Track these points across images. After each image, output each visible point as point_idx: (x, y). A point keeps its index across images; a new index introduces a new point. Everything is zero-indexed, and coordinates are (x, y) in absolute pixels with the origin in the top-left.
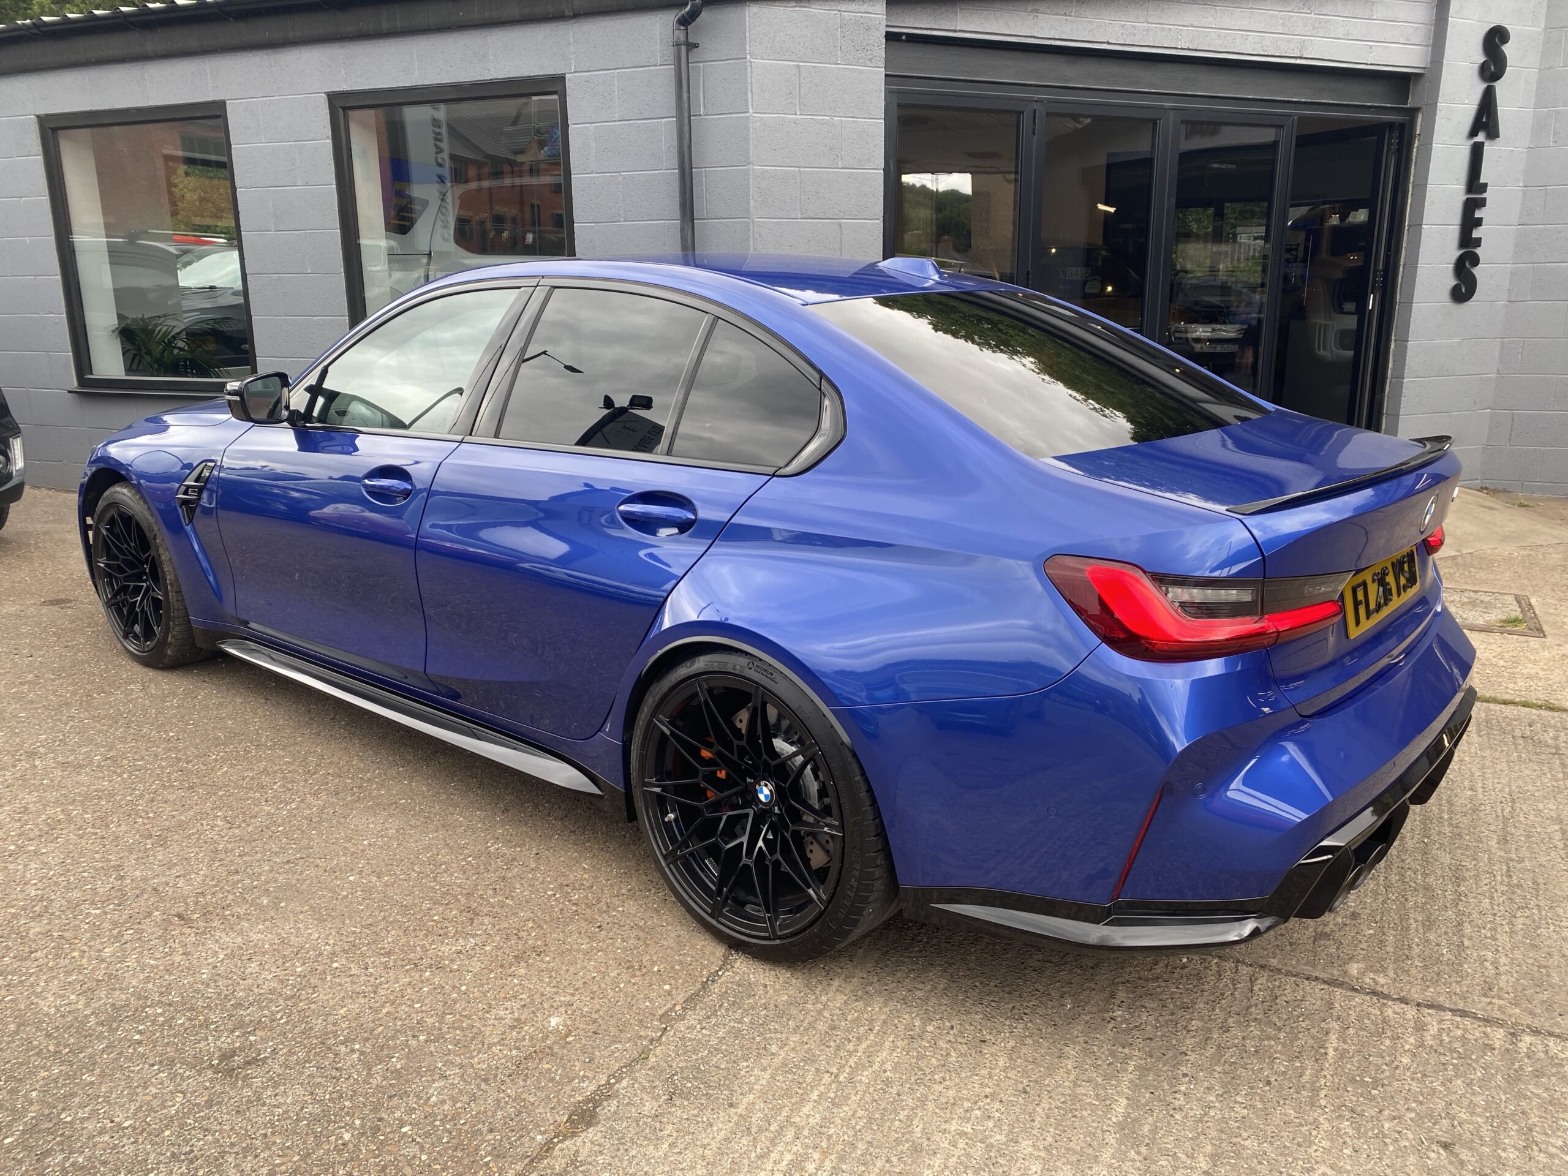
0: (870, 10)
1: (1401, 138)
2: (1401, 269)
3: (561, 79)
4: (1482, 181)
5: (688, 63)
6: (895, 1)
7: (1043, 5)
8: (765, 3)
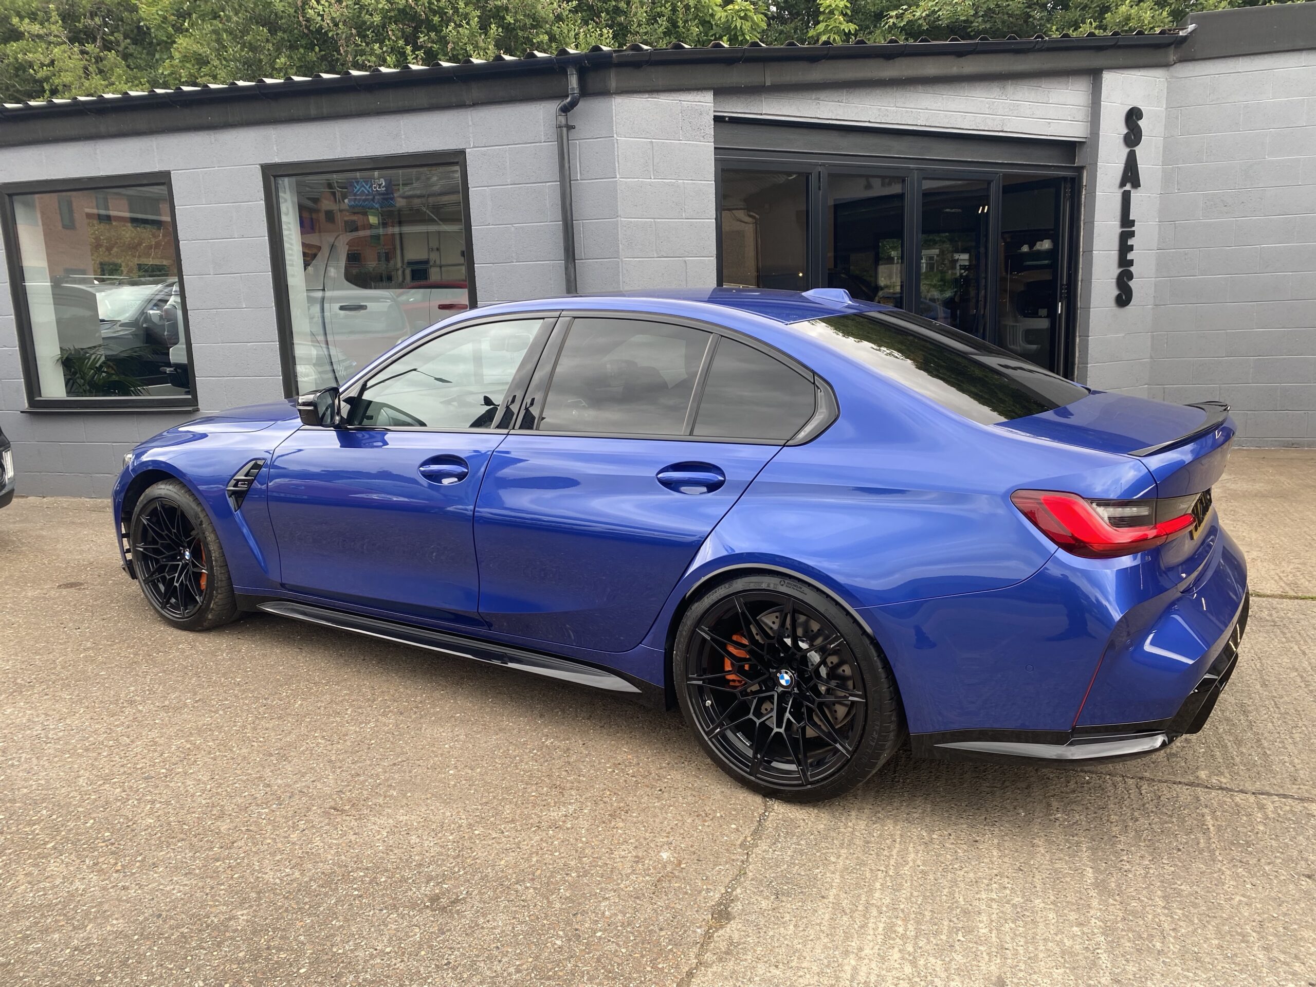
0: (702, 99)
1: (1073, 189)
2: (1080, 283)
3: (462, 153)
4: (1131, 218)
5: (568, 140)
6: (720, 92)
7: (823, 95)
8: (627, 95)
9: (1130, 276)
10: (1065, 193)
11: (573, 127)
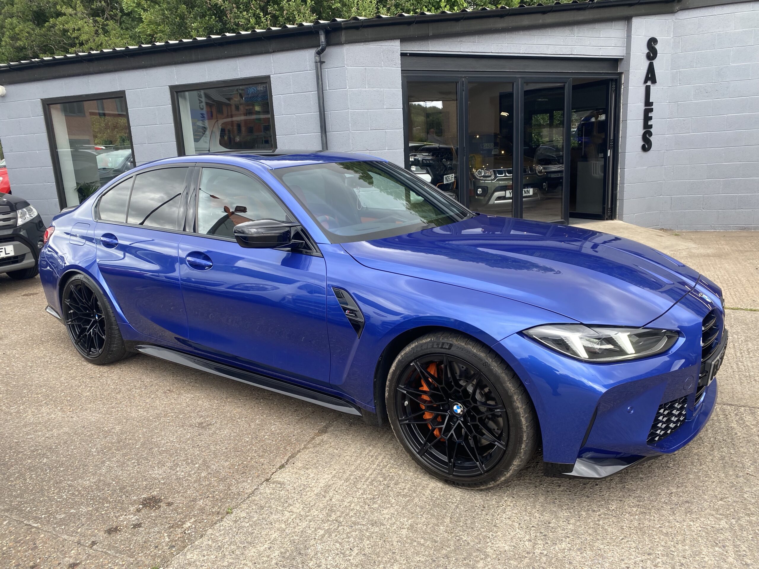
0: (394, 44)
1: (616, 85)
2: (620, 139)
3: (269, 77)
4: (651, 101)
5: (321, 69)
6: (404, 40)
7: (464, 39)
8: (351, 44)
9: (651, 134)
10: (612, 88)
11: (324, 62)
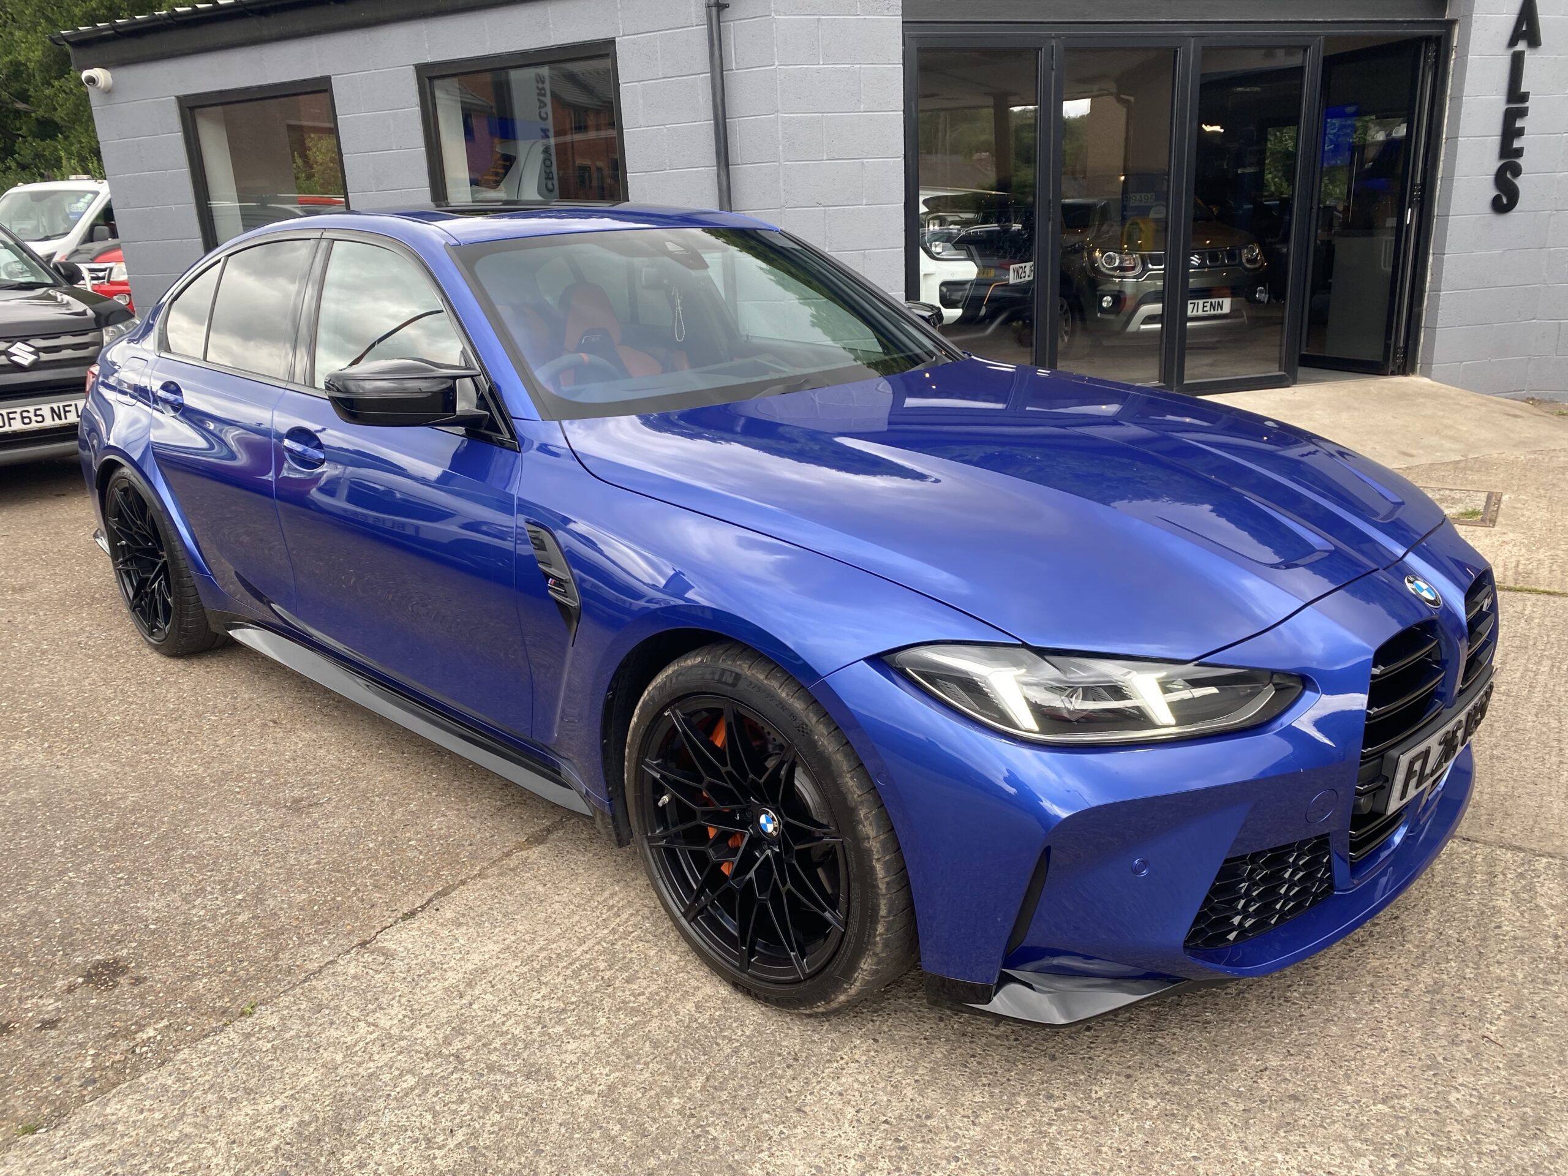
1: (1437, 51)
2: (1439, 183)
3: (612, 42)
4: (1522, 90)
5: (719, 23)
9: (1517, 171)
10: (1426, 58)
11: (726, 6)
